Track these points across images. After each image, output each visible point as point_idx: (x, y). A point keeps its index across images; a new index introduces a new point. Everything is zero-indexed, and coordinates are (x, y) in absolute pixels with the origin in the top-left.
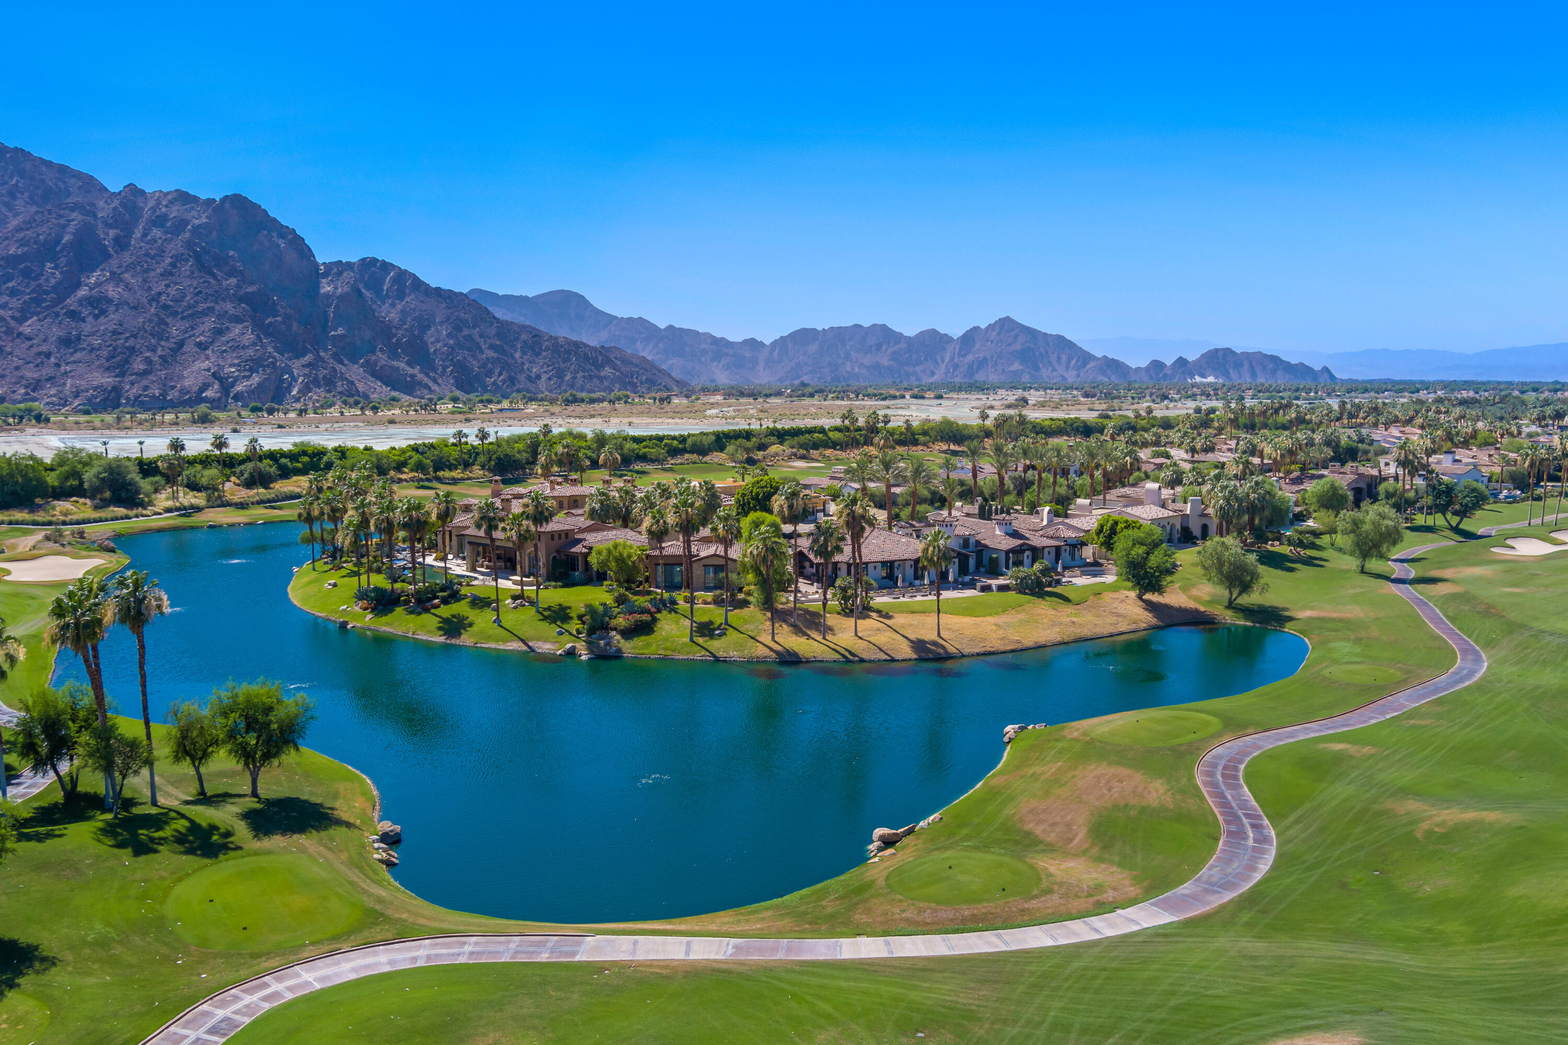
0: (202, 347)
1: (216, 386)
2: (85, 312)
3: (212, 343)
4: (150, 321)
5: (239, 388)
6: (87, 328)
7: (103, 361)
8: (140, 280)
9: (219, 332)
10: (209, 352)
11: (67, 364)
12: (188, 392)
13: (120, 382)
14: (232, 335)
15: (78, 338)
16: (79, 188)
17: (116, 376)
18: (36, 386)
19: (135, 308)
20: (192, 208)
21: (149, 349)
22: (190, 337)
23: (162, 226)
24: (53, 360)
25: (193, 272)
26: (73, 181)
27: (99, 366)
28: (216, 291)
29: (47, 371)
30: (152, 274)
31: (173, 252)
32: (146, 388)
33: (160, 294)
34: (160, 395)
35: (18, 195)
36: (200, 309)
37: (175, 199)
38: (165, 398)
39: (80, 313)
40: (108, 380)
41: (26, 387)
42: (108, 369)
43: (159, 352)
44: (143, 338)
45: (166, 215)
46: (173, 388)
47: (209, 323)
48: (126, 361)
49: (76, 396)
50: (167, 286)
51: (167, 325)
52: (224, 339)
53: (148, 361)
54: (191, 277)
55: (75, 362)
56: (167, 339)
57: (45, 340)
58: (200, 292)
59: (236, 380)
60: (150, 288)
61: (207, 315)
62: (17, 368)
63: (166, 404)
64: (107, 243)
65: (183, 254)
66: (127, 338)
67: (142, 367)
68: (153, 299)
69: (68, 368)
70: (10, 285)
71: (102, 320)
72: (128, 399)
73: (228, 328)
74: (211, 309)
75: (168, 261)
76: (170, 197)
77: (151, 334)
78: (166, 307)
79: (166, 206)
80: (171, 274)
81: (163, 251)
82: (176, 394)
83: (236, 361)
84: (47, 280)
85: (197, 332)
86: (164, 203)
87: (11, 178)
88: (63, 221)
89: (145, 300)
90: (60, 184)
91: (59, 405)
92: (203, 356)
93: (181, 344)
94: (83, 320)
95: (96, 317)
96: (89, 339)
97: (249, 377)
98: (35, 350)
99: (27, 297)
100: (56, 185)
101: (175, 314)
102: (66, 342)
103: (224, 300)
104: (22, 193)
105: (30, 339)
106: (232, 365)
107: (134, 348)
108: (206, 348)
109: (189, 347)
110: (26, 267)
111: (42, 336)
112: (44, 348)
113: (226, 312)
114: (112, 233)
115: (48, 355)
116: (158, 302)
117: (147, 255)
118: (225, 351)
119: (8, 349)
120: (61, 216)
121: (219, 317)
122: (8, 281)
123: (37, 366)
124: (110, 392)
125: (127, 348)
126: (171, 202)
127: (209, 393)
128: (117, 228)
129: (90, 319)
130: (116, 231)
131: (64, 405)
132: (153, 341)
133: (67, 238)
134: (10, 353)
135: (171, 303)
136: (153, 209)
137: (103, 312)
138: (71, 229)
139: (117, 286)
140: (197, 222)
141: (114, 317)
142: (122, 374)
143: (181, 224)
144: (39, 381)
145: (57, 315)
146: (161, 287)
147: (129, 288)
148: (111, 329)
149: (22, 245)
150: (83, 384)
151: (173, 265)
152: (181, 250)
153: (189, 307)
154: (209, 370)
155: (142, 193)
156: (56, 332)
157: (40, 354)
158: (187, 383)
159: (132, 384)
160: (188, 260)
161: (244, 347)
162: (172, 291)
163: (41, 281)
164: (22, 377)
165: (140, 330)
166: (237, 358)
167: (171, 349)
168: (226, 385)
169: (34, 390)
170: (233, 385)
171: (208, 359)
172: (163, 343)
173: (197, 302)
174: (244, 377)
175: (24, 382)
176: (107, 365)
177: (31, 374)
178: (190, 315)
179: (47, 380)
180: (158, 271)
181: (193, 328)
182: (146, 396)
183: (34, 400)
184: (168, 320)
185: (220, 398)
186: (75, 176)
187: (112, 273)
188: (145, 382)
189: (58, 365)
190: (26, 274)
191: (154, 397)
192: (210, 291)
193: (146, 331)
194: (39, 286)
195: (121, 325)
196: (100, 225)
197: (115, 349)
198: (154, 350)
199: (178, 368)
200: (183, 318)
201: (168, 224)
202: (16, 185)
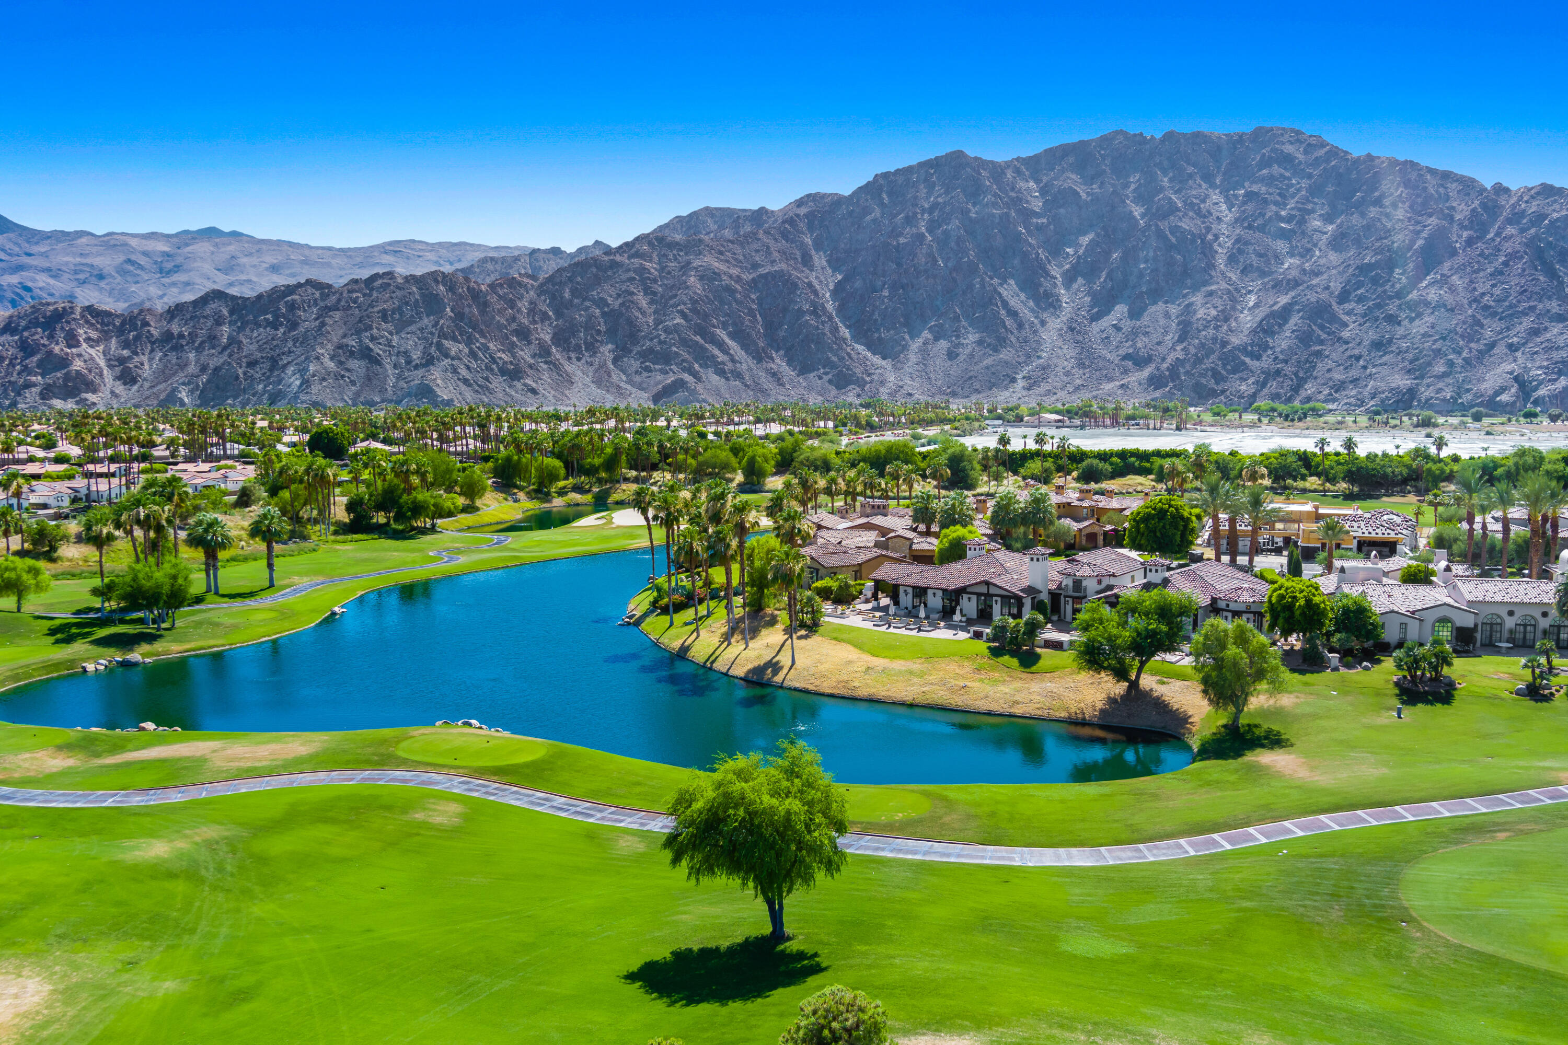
0: (1512, 348)
1: (1513, 390)
2: (1403, 315)
3: (1524, 344)
4: (1464, 323)
5: (1542, 392)
6: (1400, 331)
7: (1407, 362)
8: (1467, 281)
9: (1535, 332)
10: (1519, 354)
11: (1374, 366)
12: (1482, 395)
13: (1417, 384)
14: (1548, 335)
15: (1390, 341)
16: (1459, 192)
17: (1415, 379)
18: (1339, 387)
19: (1452, 310)
20: (1555, 201)
21: (1454, 351)
22: (1503, 338)
23: (1518, 223)
24: (1361, 362)
25: (1524, 270)
26: (1454, 185)
27: (1402, 369)
28: (1543, 289)
29: (1353, 373)
30: (1482, 274)
31: (1510, 250)
32: (1439, 391)
33: (1483, 294)
34: (1452, 397)
35: (1400, 205)
36: (1520, 309)
37: (1538, 193)
38: (1455, 400)
39: (1397, 316)
40: (1402, 382)
41: (1331, 388)
42: (1409, 371)
43: (1465, 354)
44: (1452, 340)
45: (1524, 211)
46: (1468, 391)
47: (1527, 323)
48: (1429, 364)
49: (1372, 398)
50: (1493, 286)
51: (1482, 326)
52: (1538, 340)
53: (1451, 364)
54: (1521, 275)
55: (1381, 365)
56: (1479, 340)
57: (1359, 344)
58: (1525, 291)
59: (1541, 383)
60: (1475, 289)
61: (1527, 314)
62: (1329, 370)
63: (1456, 407)
64: (1458, 245)
65: (1518, 252)
66: (1436, 341)
67: (1442, 369)
68: (1475, 300)
69: (1374, 371)
70: (1359, 292)
71: (1417, 322)
72: (1419, 401)
73: (1546, 329)
74: (1532, 309)
75: (1502, 259)
76: (1533, 192)
77: (1462, 336)
78: (1486, 308)
79: (1527, 202)
80: (1501, 273)
81: (1499, 250)
82: (1470, 397)
83: (1545, 364)
84: (1393, 286)
85: (1514, 332)
86: (1525, 199)
87: (1397, 190)
88: (1418, 228)
89: (1466, 302)
90: (1441, 190)
91: (1355, 405)
92: (1511, 358)
93: (1492, 345)
94: (1399, 324)
95: (1412, 320)
96: (1399, 342)
97: (1556, 380)
98: (1348, 353)
99: (1371, 303)
100: (1437, 191)
101: (1494, 314)
102: (1378, 345)
103: (1550, 298)
104: (1404, 203)
105: (1347, 343)
106: (1540, 368)
107: (1440, 350)
108: (1516, 350)
109: (1500, 349)
110: (1377, 274)
111: (1358, 340)
112: (1356, 352)
113: (1548, 311)
114: (1465, 234)
115: (1358, 358)
116: (1479, 302)
117: (1482, 254)
118: (1536, 353)
119: (1327, 353)
120: (1418, 223)
121: (1539, 316)
122: (1358, 289)
123: (1346, 368)
124: (1404, 394)
125: (1433, 350)
126: (1532, 197)
127: (1504, 398)
128: (1471, 229)
129: (1406, 322)
130: (1469, 232)
131: (1359, 406)
132: (1461, 343)
133: (1420, 243)
134: (1327, 357)
135: (1493, 304)
136: (1513, 206)
137: (1419, 315)
138: (1424, 234)
139: (1441, 288)
140: (1555, 215)
141: (1428, 319)
142: (1422, 377)
143: (1540, 217)
144: (1343, 382)
145: (1376, 320)
146: (1487, 287)
147: (1452, 290)
148: (1422, 331)
149: (1376, 254)
150: (1382, 385)
151: (1506, 264)
152: (1518, 247)
153: (1511, 306)
154: (1511, 373)
155: (1507, 190)
156: (1372, 335)
157: (1351, 357)
158: (1484, 386)
159: (1428, 386)
160: (1522, 257)
161: (1558, 348)
162: (1497, 291)
163: (1387, 287)
164: (1330, 379)
165: (1451, 332)
166: (1547, 359)
167: (1479, 351)
168: (1524, 386)
169: (1336, 392)
170: (1536, 389)
171: (1515, 361)
172: (1472, 345)
173: (1519, 302)
174: (1549, 380)
175: (1331, 383)
176: (1409, 367)
177: (1338, 376)
178: (1511, 315)
179: (1351, 382)
180: (1489, 271)
181: (1508, 329)
182: (1437, 399)
183: (1334, 400)
184: (1485, 322)
185: (1514, 403)
186: (1457, 181)
187: (1442, 275)
188: (1441, 385)
189: (1365, 368)
190: (1375, 281)
191: (1444, 400)
192: (1537, 289)
193: (1456, 333)
194: (1385, 291)
195: (1433, 327)
196: (1455, 228)
197: (1421, 352)
198: (1459, 353)
199: (1482, 369)
200: (1500, 319)
201: (1525, 221)
202: (1400, 195)
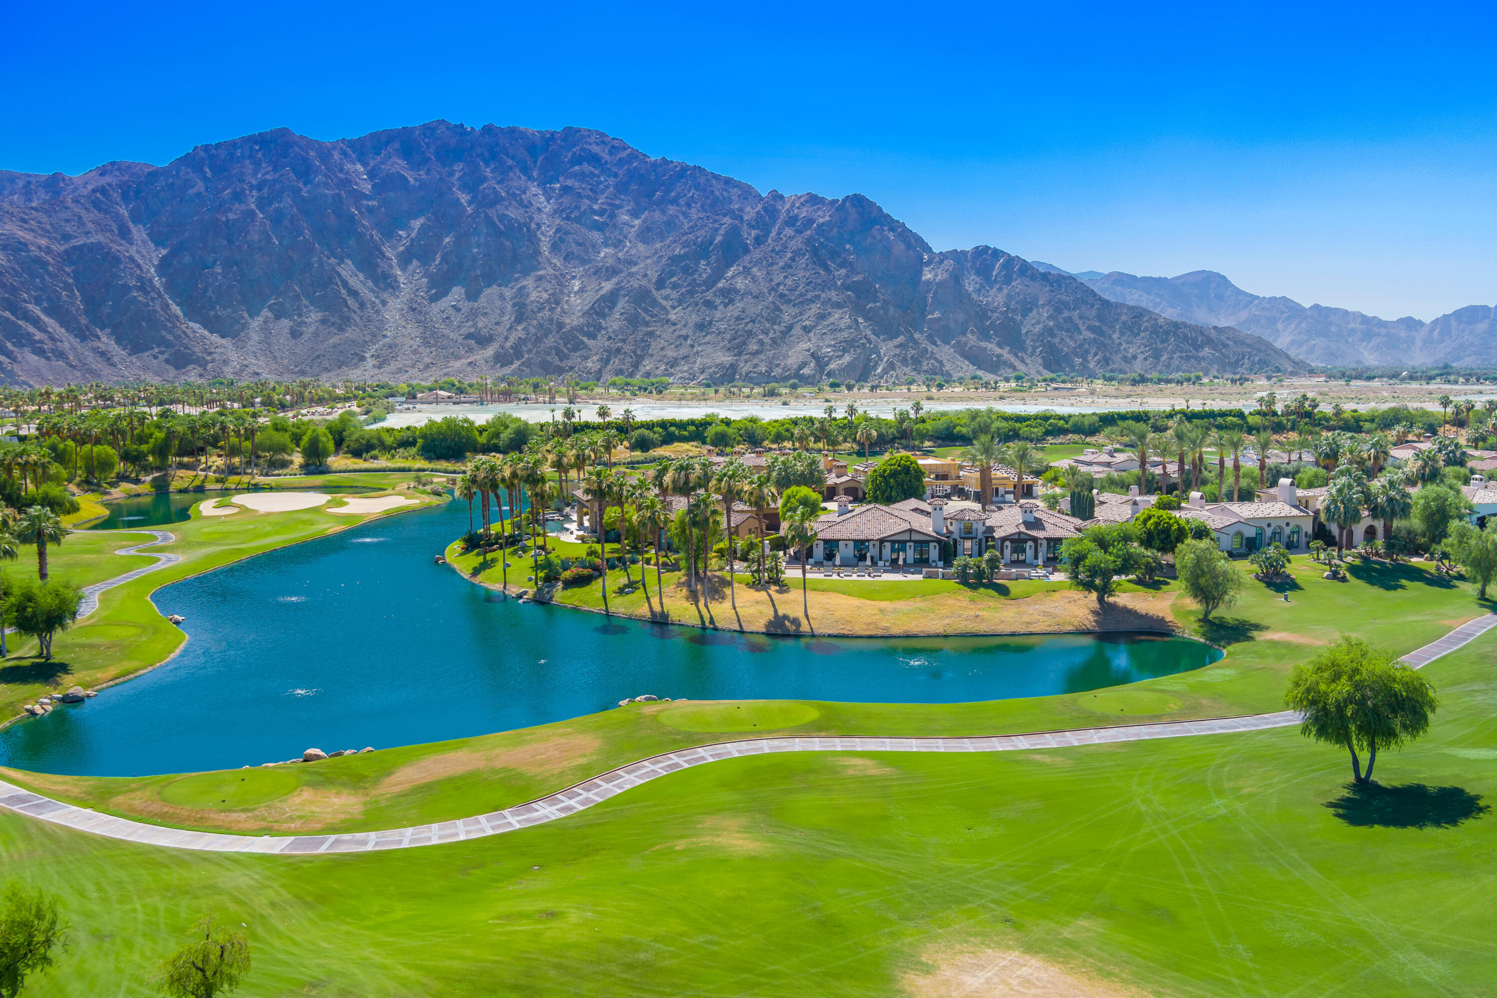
0: (807, 330)
1: (812, 365)
2: (718, 301)
3: (815, 327)
4: (767, 308)
5: (832, 366)
6: (718, 315)
7: (726, 342)
8: (765, 272)
9: (822, 317)
10: (811, 334)
11: (700, 345)
12: (789, 370)
13: (737, 360)
14: (832, 319)
15: (710, 323)
16: (739, 196)
17: (735, 355)
18: (674, 363)
19: (757, 297)
20: (819, 209)
21: (763, 332)
22: (798, 321)
23: (793, 225)
24: (689, 342)
25: (807, 265)
26: (735, 190)
27: (723, 347)
28: (824, 281)
29: (683, 351)
30: (775, 267)
31: (794, 248)
32: (756, 366)
33: (778, 284)
34: (766, 371)
35: (693, 205)
36: (809, 297)
37: (806, 201)
38: (769, 374)
39: (714, 302)
40: (727, 359)
41: (667, 364)
42: (729, 349)
43: (771, 335)
44: (760, 322)
45: (797, 215)
46: (778, 365)
47: (814, 309)
48: (744, 343)
49: (702, 372)
50: (786, 277)
51: (781, 311)
52: (825, 323)
53: (761, 343)
54: (805, 269)
55: (705, 343)
56: (780, 323)
57: (685, 326)
58: (811, 282)
59: (831, 359)
60: (771, 280)
61: (814, 302)
62: (662, 349)
63: (770, 380)
64: (749, 242)
65: (801, 249)
66: (747, 323)
67: (755, 348)
68: (773, 289)
69: (700, 349)
70: (673, 280)
71: (730, 307)
72: (740, 375)
73: (830, 314)
74: (818, 297)
75: (789, 255)
76: (802, 200)
77: (767, 319)
78: (782, 296)
79: (798, 208)
80: (790, 267)
81: (786, 248)
82: (780, 371)
83: (833, 343)
84: (700, 275)
85: (805, 317)
86: (797, 205)
87: (689, 191)
88: (717, 226)
89: (766, 290)
90: (725, 194)
91: (688, 379)
92: (806, 339)
93: (790, 328)
94: (716, 308)
95: (726, 305)
96: (718, 324)
97: (842, 356)
98: (677, 333)
99: (684, 290)
100: (722, 195)
101: (789, 302)
102: (701, 326)
103: (829, 289)
104: (696, 203)
105: (674, 324)
106: (829, 346)
107: (751, 331)
108: (809, 332)
109: (797, 331)
110: (686, 265)
111: (683, 322)
112: (684, 332)
113: (830, 299)
114: (754, 233)
115: (686, 338)
116: (776, 291)
117: (773, 251)
118: (825, 334)
119: (658, 333)
120: (715, 221)
121: (823, 303)
122: (672, 277)
123: (677, 347)
124: (728, 369)
125: (746, 331)
126: (802, 204)
127: (806, 371)
128: (757, 229)
129: (721, 307)
130: (756, 231)
131: (692, 380)
132: (767, 325)
133: (718, 239)
134: (659, 336)
135: (787, 292)
136: (788, 211)
137: (731, 301)
138: (722, 232)
139: (746, 278)
140: (821, 220)
141: (740, 305)
142: (740, 354)
143: (810, 222)
144: (676, 359)
145: (697, 305)
146: (781, 278)
147: (754, 279)
148: (736, 315)
149: (684, 247)
150: (708, 362)
151: (793, 259)
152: (801, 246)
153: (801, 295)
154: (808, 350)
155: (782, 197)
156: (694, 318)
157: (680, 337)
158: (789, 361)
159: (746, 362)
160: (804, 254)
161: (841, 330)
162: (789, 282)
163: (696, 276)
164: (665, 356)
165: (758, 316)
166: (834, 339)
167: (782, 332)
168: (820, 362)
169: (671, 367)
170: (827, 364)
171: (810, 340)
172: (776, 327)
173: (807, 291)
174: (837, 357)
175: (666, 360)
176: (728, 346)
177: (671, 353)
178: (802, 302)
179: (683, 358)
180: (780, 264)
181: (801, 314)
182: (755, 372)
183: (670, 375)
184: (783, 308)
185: (814, 375)
186: (737, 186)
187: (744, 267)
188: (756, 361)
189: (692, 346)
190: (686, 270)
191: (761, 373)
192: (819, 281)
193: (763, 317)
194: (694, 280)
195: (743, 312)
196: (745, 227)
197: (736, 332)
198: (767, 334)
199: (784, 349)
200: (794, 305)
201: (798, 224)
202: (692, 197)
